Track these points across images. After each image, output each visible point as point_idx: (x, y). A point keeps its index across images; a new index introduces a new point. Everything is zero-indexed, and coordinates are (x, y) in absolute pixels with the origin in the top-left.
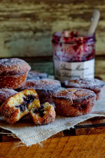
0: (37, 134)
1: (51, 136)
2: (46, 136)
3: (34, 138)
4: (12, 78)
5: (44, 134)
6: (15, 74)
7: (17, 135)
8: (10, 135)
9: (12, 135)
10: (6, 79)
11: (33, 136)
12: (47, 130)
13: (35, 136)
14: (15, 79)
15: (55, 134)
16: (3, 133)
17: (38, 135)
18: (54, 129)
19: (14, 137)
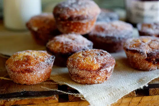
0: (107, 94)
1: (122, 96)
2: (117, 97)
3: (104, 100)
4: (80, 24)
5: (114, 94)
6: (84, 19)
7: (85, 97)
8: (77, 96)
9: (79, 96)
10: (73, 24)
11: (102, 98)
12: (117, 90)
13: (105, 97)
14: (83, 24)
15: (127, 94)
16: (70, 93)
17: (109, 95)
18: (125, 88)
19: (82, 98)
